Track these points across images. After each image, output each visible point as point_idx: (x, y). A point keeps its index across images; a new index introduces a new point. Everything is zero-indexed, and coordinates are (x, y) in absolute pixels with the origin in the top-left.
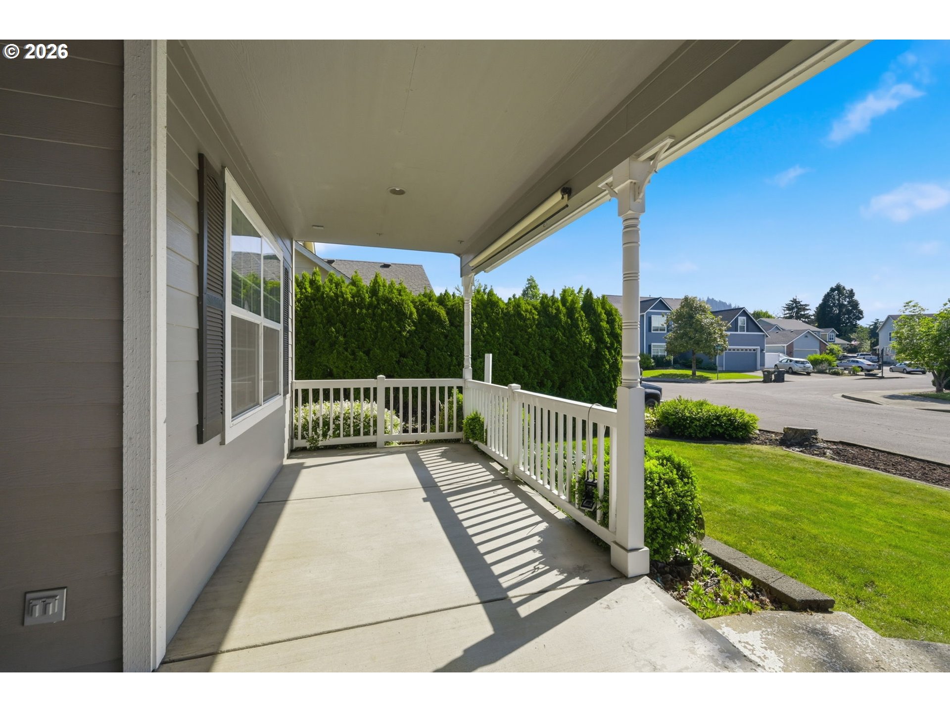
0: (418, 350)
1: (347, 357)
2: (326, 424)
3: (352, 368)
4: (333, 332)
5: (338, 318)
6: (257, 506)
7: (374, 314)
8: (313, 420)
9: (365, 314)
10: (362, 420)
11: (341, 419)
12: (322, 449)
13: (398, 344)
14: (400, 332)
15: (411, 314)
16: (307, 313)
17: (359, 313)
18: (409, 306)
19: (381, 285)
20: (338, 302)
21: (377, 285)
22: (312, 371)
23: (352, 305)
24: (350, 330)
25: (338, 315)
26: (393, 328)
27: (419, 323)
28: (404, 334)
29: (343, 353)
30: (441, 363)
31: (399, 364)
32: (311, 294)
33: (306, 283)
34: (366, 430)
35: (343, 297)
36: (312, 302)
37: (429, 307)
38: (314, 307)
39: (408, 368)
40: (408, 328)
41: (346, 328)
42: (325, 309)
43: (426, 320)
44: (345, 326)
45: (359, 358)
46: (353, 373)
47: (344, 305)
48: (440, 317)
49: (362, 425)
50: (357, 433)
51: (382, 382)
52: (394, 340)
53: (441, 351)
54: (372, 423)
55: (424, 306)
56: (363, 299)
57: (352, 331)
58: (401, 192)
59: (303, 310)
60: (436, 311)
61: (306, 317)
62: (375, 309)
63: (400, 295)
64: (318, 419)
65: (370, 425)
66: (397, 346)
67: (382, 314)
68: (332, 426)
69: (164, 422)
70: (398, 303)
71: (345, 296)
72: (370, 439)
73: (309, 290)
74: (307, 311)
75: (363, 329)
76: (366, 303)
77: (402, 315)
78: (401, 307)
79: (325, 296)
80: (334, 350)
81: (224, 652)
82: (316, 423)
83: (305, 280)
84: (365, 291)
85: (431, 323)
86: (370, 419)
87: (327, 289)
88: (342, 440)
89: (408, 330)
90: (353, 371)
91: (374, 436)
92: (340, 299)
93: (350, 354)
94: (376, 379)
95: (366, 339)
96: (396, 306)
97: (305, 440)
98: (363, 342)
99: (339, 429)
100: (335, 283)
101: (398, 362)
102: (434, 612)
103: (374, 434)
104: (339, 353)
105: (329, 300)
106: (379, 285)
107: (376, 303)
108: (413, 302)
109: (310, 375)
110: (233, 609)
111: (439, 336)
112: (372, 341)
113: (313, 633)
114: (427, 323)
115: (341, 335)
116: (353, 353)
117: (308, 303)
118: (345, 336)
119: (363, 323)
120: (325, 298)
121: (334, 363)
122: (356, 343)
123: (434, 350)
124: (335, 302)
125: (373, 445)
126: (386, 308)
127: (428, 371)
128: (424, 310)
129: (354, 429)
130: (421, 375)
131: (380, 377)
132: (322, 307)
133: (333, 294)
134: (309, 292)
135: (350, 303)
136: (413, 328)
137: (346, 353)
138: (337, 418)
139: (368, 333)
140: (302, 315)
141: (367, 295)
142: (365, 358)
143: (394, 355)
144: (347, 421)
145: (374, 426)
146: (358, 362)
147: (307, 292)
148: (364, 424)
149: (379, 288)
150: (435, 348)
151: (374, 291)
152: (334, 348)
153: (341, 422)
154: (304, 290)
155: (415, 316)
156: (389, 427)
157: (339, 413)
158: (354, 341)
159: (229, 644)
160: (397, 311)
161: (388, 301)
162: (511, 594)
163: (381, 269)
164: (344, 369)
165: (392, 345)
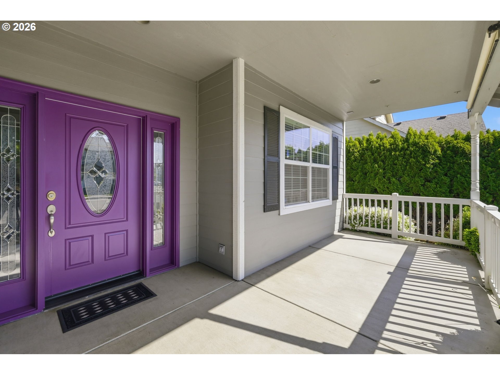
0: (442, 177)
1: (384, 181)
2: (361, 218)
3: (388, 188)
4: (376, 167)
5: (380, 159)
6: (307, 247)
7: (405, 154)
8: (354, 215)
9: (398, 155)
10: (382, 219)
11: (369, 216)
12: (358, 231)
13: (423, 173)
14: (425, 165)
15: (435, 151)
16: (363, 158)
17: (394, 155)
18: (434, 146)
19: (412, 134)
20: (380, 149)
21: (409, 135)
22: (365, 189)
23: (390, 150)
24: (388, 165)
25: (380, 157)
26: (419, 162)
27: (444, 157)
28: (428, 166)
29: (382, 179)
30: (464, 187)
31: (424, 186)
32: (366, 147)
33: (364, 141)
34: (385, 226)
35: (384, 146)
36: (366, 151)
37: (454, 144)
38: (367, 154)
39: (431, 189)
40: (432, 162)
41: (385, 164)
42: (373, 154)
43: (450, 155)
44: (384, 164)
45: (393, 182)
46: (389, 191)
47: (384, 151)
48: (465, 151)
49: (382, 222)
50: (379, 226)
51: (396, 197)
52: (420, 170)
53: (465, 177)
54: (388, 222)
55: (449, 144)
56: (397, 145)
57: (389, 166)
58: (378, 81)
59: (361, 156)
60: (461, 147)
61: (362, 160)
62: (406, 151)
63: (427, 139)
64: (356, 215)
65: (387, 223)
66: (422, 174)
67: (411, 154)
68: (364, 220)
69: (243, 202)
70: (425, 145)
71: (385, 145)
72: (387, 231)
73: (365, 145)
74: (363, 157)
75: (396, 164)
76: (400, 148)
77: (428, 153)
78: (427, 148)
79: (373, 147)
80: (377, 177)
81: (255, 286)
82: (355, 217)
83: (364, 139)
84: (399, 140)
85: (455, 157)
86: (387, 219)
87: (375, 143)
88: (369, 229)
89: (431, 163)
90: (389, 190)
91: (390, 230)
92: (382, 148)
93: (386, 180)
94: (391, 195)
95: (398, 170)
96: (422, 147)
97: (349, 225)
98: (396, 172)
99: (368, 222)
100: (380, 139)
101: (423, 185)
102: (330, 320)
103: (390, 229)
104: (379, 179)
105: (375, 149)
106: (411, 135)
107: (407, 147)
108: (440, 143)
109: (364, 192)
110: (268, 276)
111: (464, 166)
112: (402, 172)
113: (280, 296)
114: (452, 157)
115: (382, 169)
116: (389, 179)
117: (363, 152)
118: (384, 169)
119: (397, 161)
120: (373, 148)
121: (377, 185)
122: (391, 173)
123: (457, 177)
124: (379, 150)
125: (389, 236)
126: (414, 150)
127: (451, 192)
128: (449, 147)
129: (377, 224)
130: (443, 195)
131: (393, 194)
132: (371, 153)
133: (378, 145)
134: (365, 146)
135: (389, 149)
136: (437, 161)
137: (384, 179)
138: (367, 216)
139: (400, 167)
140: (360, 159)
141: (400, 143)
142: (397, 182)
143: (421, 181)
144: (372, 218)
145: (390, 224)
146: (391, 185)
147: (363, 146)
148: (383, 222)
149: (410, 137)
150: (458, 176)
151: (406, 140)
152: (377, 176)
153: (370, 218)
154: (362, 145)
155: (439, 152)
156: (401, 227)
157: (368, 213)
158: (390, 172)
159: (259, 285)
160: (423, 150)
161: (415, 144)
162: (382, 341)
163: (437, 121)
164: (383, 189)
165: (419, 174)
